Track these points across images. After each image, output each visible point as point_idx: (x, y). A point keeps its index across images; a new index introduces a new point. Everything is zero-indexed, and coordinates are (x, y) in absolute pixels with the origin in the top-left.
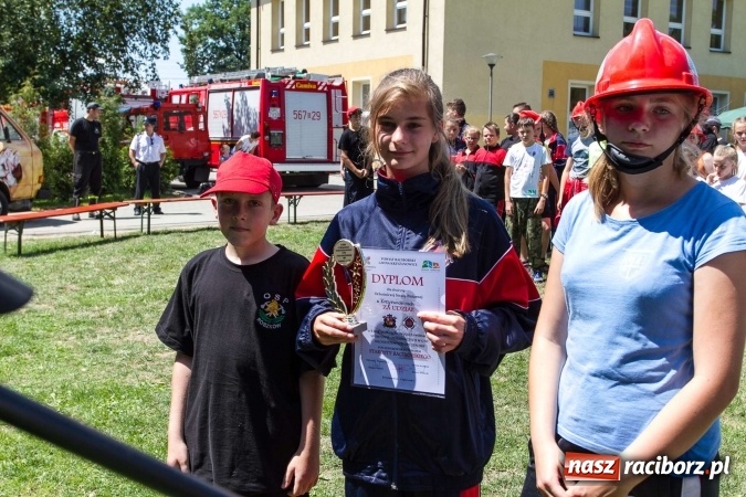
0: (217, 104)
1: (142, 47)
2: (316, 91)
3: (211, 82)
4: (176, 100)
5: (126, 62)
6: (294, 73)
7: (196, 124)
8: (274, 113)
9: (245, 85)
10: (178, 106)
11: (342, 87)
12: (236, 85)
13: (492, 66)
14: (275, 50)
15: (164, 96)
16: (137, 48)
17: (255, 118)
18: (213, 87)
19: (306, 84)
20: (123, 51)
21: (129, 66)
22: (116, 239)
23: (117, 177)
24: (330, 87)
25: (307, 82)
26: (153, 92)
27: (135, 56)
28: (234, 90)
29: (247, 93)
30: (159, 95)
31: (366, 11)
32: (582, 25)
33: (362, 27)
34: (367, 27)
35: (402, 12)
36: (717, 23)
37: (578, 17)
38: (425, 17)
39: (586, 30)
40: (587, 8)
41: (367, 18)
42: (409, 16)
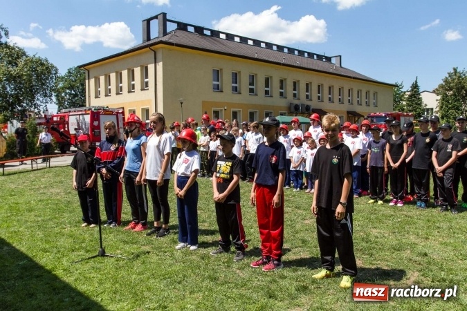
0: (73, 121)
1: (41, 99)
2: (112, 114)
3: (70, 112)
4: (55, 119)
5: (35, 105)
6: (103, 108)
7: (64, 128)
8: (96, 123)
9: (84, 113)
10: (57, 122)
11: (123, 113)
12: (80, 113)
13: (182, 103)
14: (96, 97)
15: (50, 117)
16: (39, 99)
17: (88, 125)
18: (71, 114)
19: (108, 112)
20: (34, 101)
21: (36, 106)
22: (37, 170)
23: (33, 149)
24: (118, 113)
25: (108, 111)
26: (45, 116)
27: (38, 102)
28: (79, 115)
29: (85, 116)
30: (48, 117)
31: (133, 83)
32: (216, 87)
33: (131, 88)
34: (133, 88)
35: (147, 83)
36: (267, 85)
37: (214, 85)
38: (156, 85)
39: (218, 89)
40: (218, 81)
41: (133, 85)
42: (149, 84)
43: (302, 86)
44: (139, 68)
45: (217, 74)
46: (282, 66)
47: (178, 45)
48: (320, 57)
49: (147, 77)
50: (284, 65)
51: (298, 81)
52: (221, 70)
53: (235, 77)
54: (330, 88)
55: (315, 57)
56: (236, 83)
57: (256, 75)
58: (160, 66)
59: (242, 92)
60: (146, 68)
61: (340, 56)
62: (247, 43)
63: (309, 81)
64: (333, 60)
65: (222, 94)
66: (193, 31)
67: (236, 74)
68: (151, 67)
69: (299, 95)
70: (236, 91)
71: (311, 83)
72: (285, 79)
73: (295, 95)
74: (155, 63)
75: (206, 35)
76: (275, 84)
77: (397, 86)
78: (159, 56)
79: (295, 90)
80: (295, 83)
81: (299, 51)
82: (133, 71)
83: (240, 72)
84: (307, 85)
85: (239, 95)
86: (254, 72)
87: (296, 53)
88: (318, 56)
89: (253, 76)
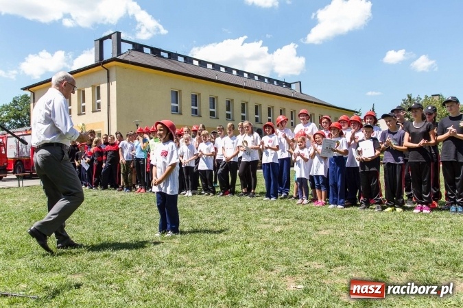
0: (11, 143)
9: (24, 133)
12: (20, 134)
13: (137, 125)
17: (29, 148)
31: (83, 104)
32: (175, 110)
33: (82, 111)
34: (84, 110)
35: (99, 105)
36: (228, 109)
37: (173, 107)
38: (109, 105)
39: (177, 111)
40: (177, 103)
41: (84, 107)
42: (102, 106)
43: (264, 111)
44: (90, 88)
45: (176, 95)
46: (243, 89)
47: (133, 63)
48: (280, 83)
49: (99, 97)
50: (246, 88)
51: (260, 105)
52: (180, 91)
53: (195, 99)
54: (292, 112)
55: (275, 83)
56: (196, 106)
57: (217, 97)
58: (113, 85)
59: (202, 115)
60: (99, 88)
61: (300, 82)
62: (206, 67)
63: (271, 104)
64: (293, 86)
65: (181, 116)
66: (149, 53)
67: (196, 96)
68: (104, 87)
69: (261, 120)
70: (196, 113)
71: (273, 107)
72: (247, 103)
73: (257, 120)
74: (108, 82)
75: (162, 57)
76: (237, 107)
77: (357, 112)
78: (113, 74)
79: (257, 114)
80: (256, 107)
81: (259, 77)
82: (84, 92)
83: (199, 94)
84: (269, 109)
85: (199, 118)
86: (214, 94)
87: (256, 78)
88: (278, 81)
89: (214, 99)
